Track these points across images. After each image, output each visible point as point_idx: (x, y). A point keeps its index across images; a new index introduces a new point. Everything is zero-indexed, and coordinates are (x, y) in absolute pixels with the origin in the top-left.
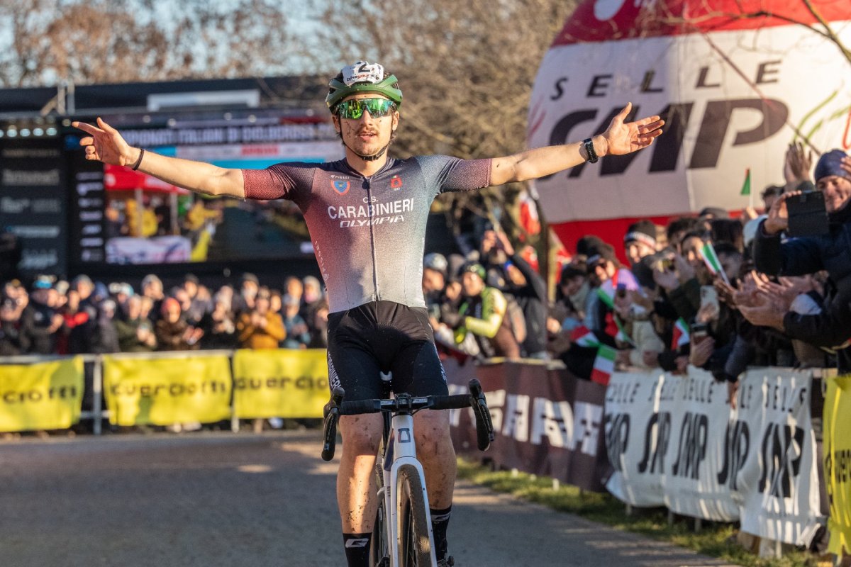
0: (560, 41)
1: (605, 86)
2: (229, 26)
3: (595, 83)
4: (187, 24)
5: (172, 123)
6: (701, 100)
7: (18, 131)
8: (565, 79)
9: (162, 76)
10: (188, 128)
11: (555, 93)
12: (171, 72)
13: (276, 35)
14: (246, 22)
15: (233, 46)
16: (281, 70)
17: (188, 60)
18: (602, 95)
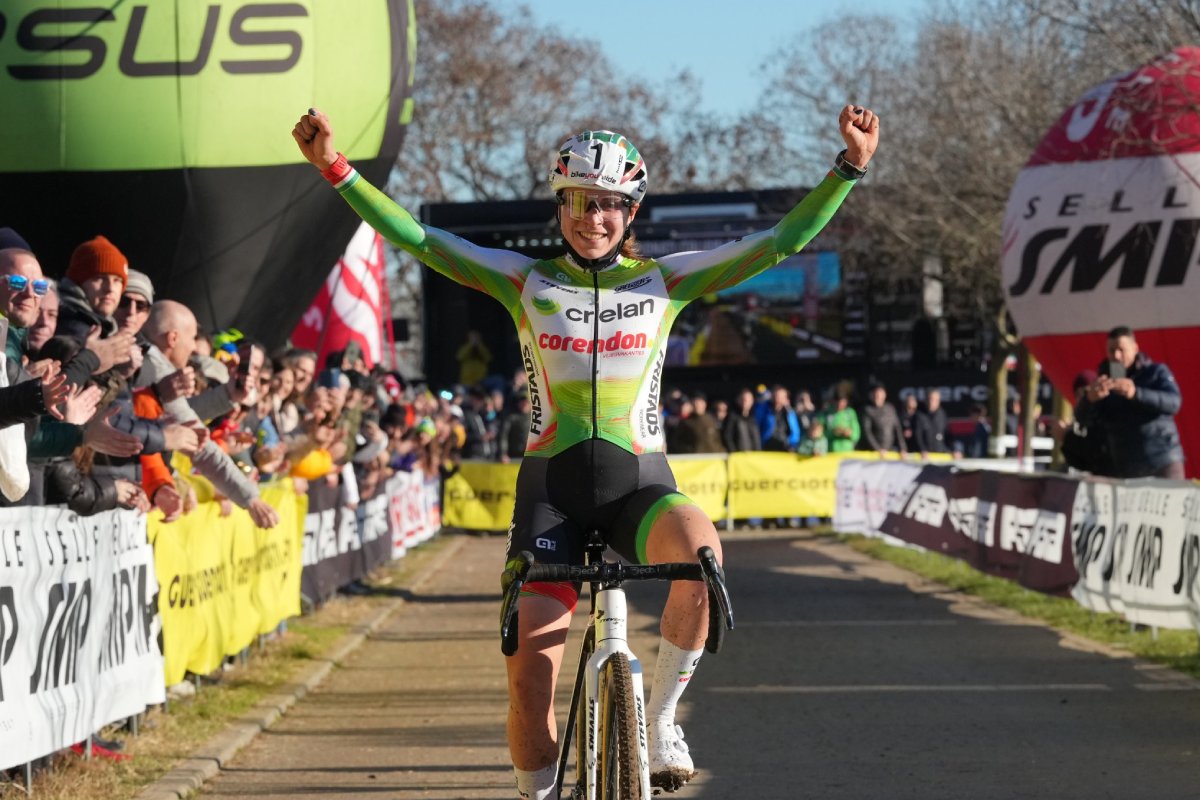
0: (1035, 162)
1: (1076, 205)
2: (730, 140)
3: (1067, 202)
4: (690, 138)
5: (674, 234)
6: (1168, 218)
7: (528, 241)
8: (1037, 199)
9: (667, 189)
10: (689, 239)
11: (1027, 211)
12: (675, 185)
13: (774, 148)
14: (746, 137)
15: (734, 160)
16: (780, 183)
17: (691, 173)
18: (1073, 214)
